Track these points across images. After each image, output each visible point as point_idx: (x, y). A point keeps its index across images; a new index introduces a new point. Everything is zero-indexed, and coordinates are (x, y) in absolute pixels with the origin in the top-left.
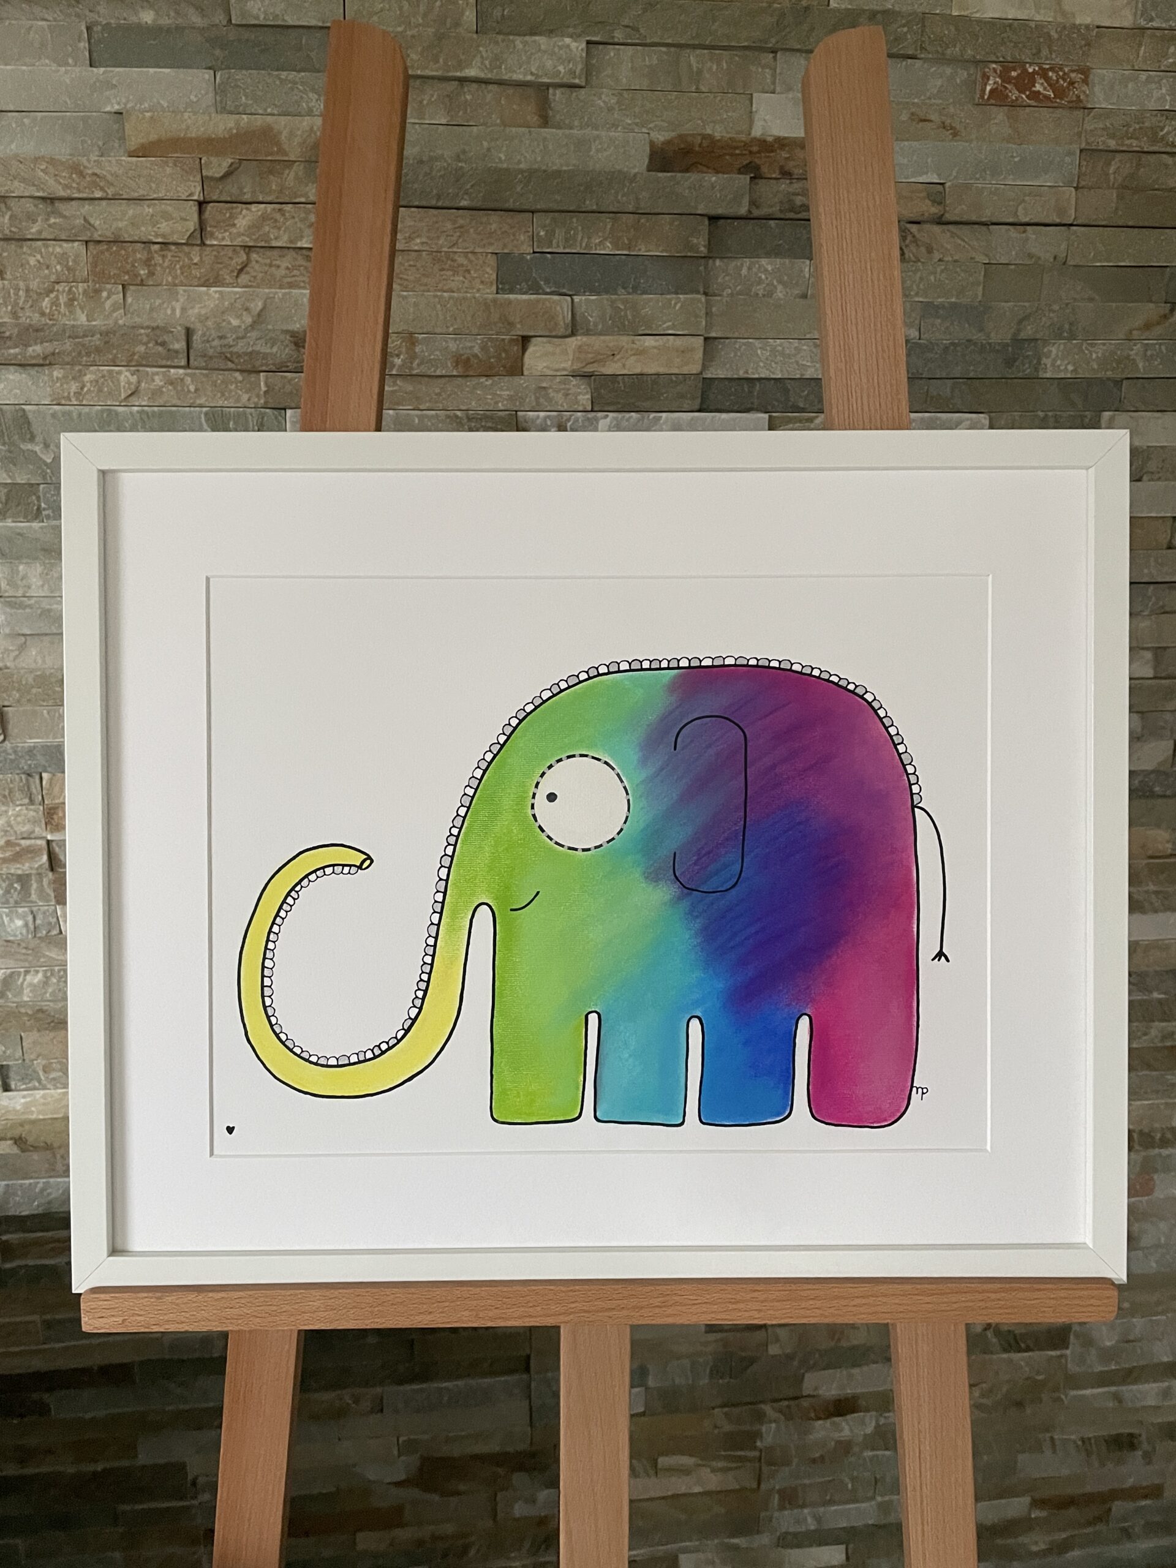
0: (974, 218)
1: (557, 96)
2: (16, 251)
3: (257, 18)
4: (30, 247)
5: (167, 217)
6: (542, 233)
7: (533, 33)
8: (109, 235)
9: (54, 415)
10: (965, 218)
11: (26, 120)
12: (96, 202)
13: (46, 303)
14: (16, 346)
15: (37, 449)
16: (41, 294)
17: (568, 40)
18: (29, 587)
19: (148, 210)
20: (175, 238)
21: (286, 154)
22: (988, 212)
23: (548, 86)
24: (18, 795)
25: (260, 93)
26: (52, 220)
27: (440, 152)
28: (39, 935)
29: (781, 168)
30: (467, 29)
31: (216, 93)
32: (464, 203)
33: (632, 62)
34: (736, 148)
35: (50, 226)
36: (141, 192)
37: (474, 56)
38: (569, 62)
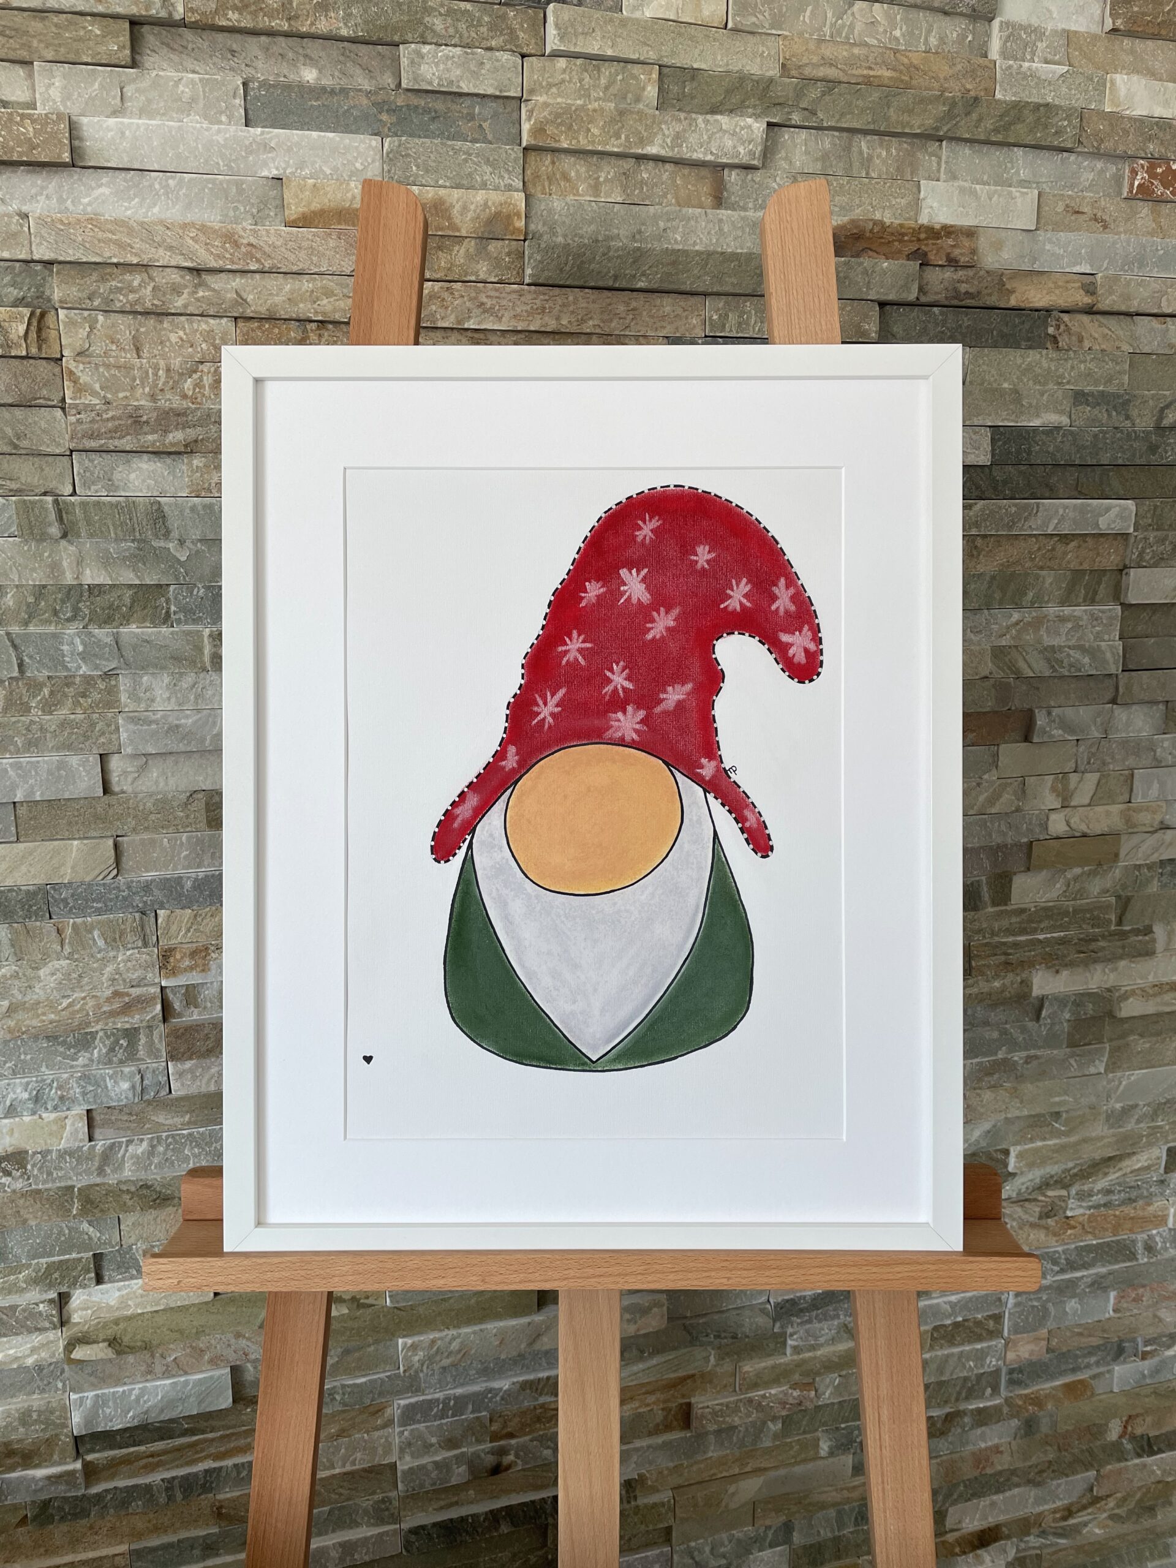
0: (1123, 308)
1: (733, 177)
2: (155, 328)
3: (430, 83)
4: (171, 323)
5: (329, 293)
6: (715, 317)
7: (713, 111)
8: (263, 310)
9: (193, 509)
10: (1116, 308)
11: (171, 182)
12: (249, 275)
13: (188, 384)
14: (151, 433)
15: (171, 545)
16: (182, 374)
17: (749, 121)
18: (153, 701)
19: (306, 284)
20: (337, 317)
21: (459, 230)
22: (1136, 303)
23: (724, 166)
24: (130, 937)
25: (433, 164)
26: (201, 294)
27: (616, 231)
28: (146, 1097)
29: (948, 255)
30: (647, 106)
31: (383, 162)
32: (641, 285)
33: (806, 145)
34: (903, 235)
35: (198, 300)
36: (301, 266)
37: (656, 134)
38: (750, 143)
